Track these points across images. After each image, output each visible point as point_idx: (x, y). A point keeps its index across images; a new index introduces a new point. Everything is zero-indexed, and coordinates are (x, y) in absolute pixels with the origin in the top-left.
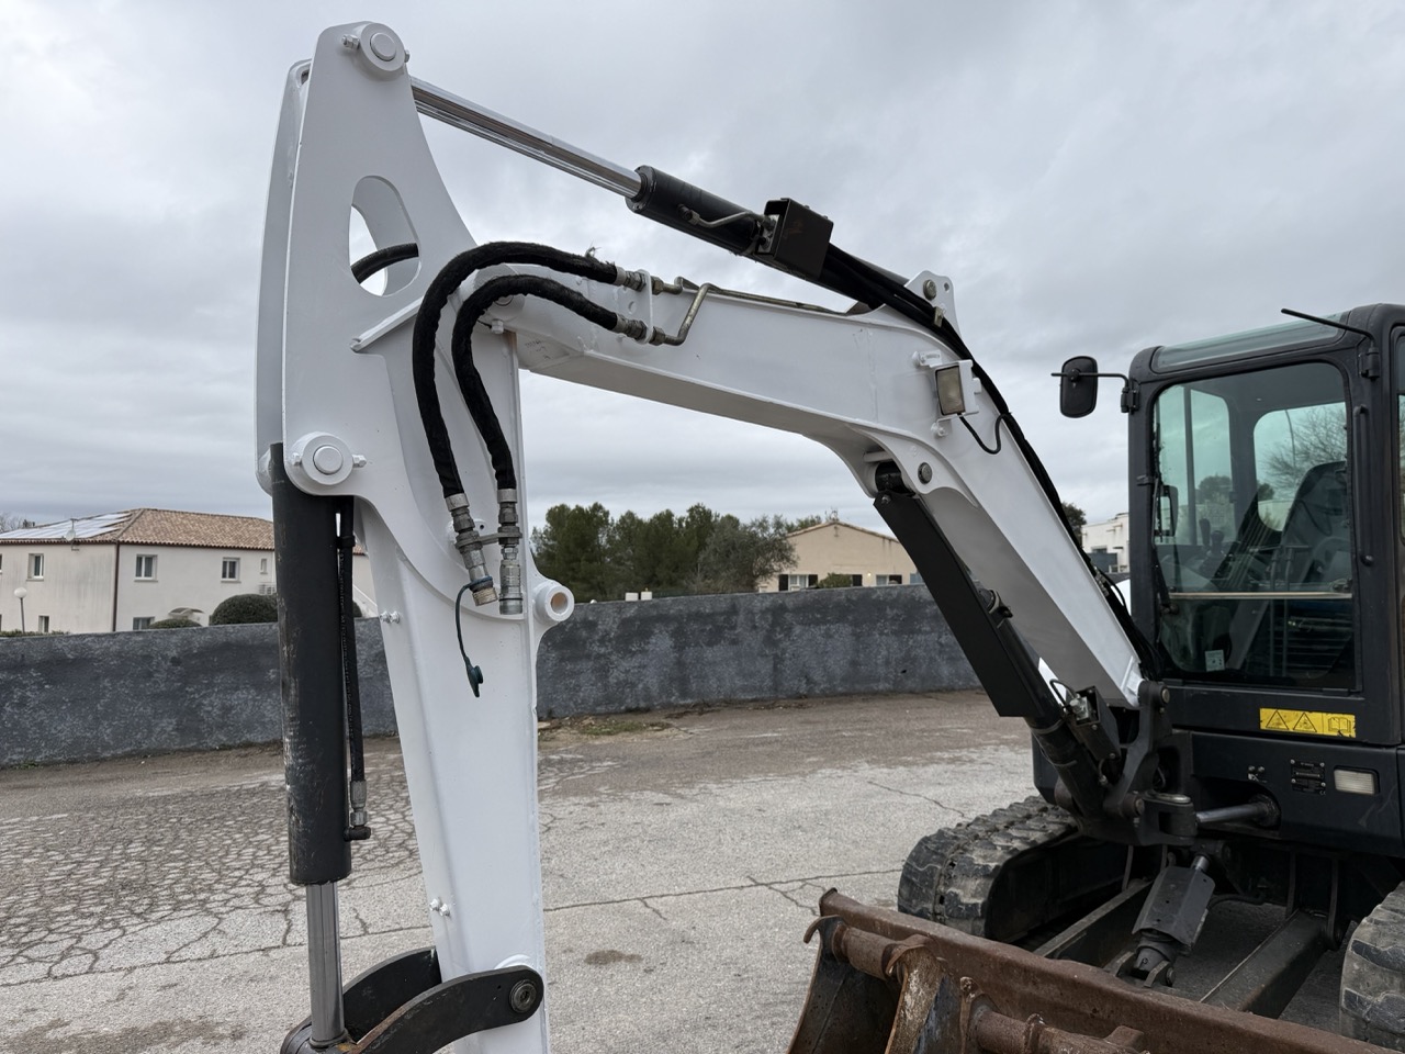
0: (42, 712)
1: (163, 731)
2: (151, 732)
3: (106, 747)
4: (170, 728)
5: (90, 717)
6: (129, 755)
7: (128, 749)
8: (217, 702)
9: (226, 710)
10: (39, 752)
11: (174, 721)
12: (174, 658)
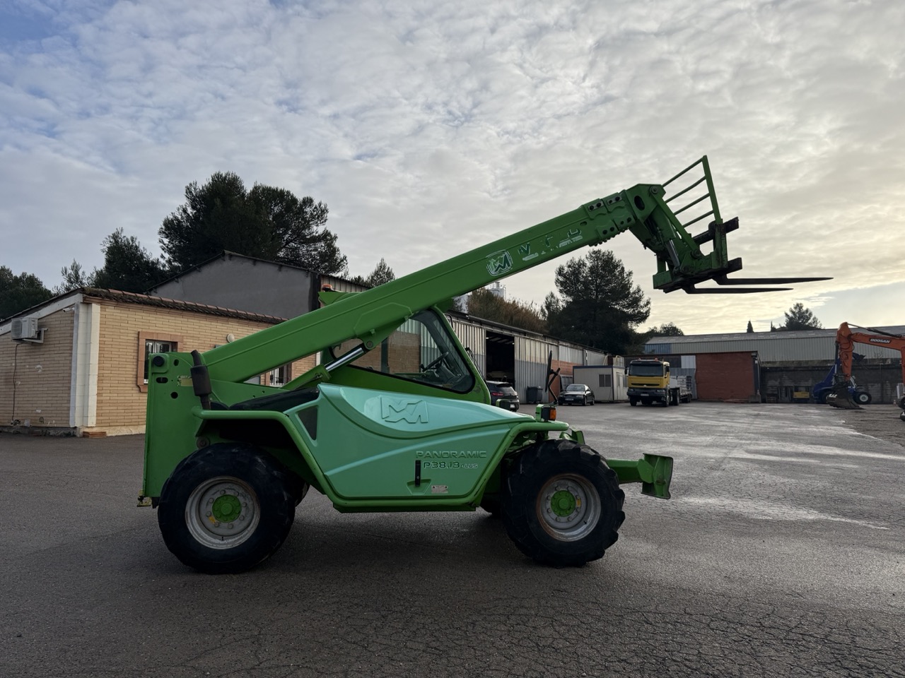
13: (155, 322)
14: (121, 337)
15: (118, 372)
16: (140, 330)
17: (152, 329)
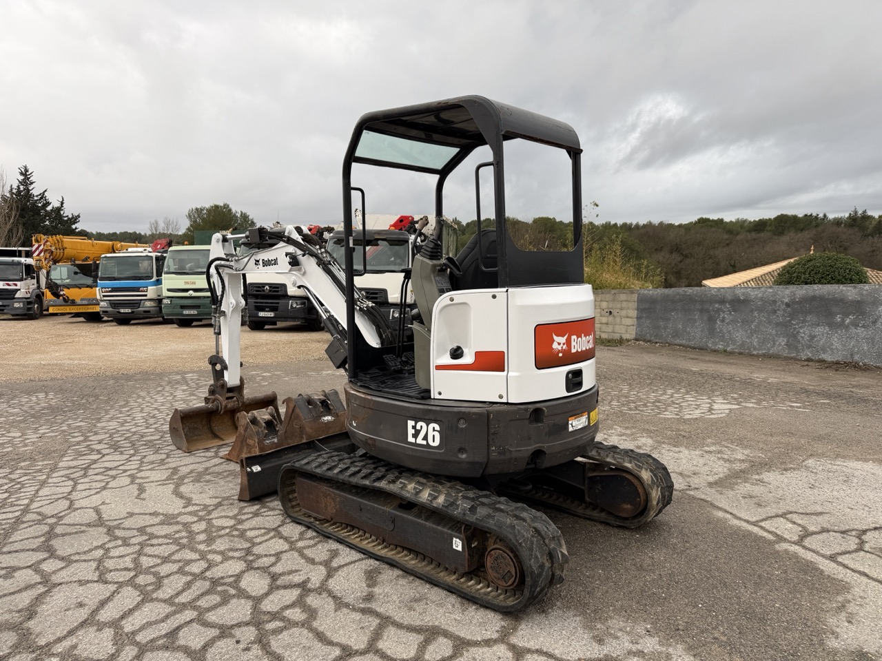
0: (730, 326)
1: (780, 345)
2: (774, 344)
3: (755, 349)
4: (783, 344)
5: (749, 331)
6: (764, 356)
7: (764, 351)
8: (807, 332)
9: (812, 337)
10: (729, 346)
11: (785, 340)
12: (786, 303)
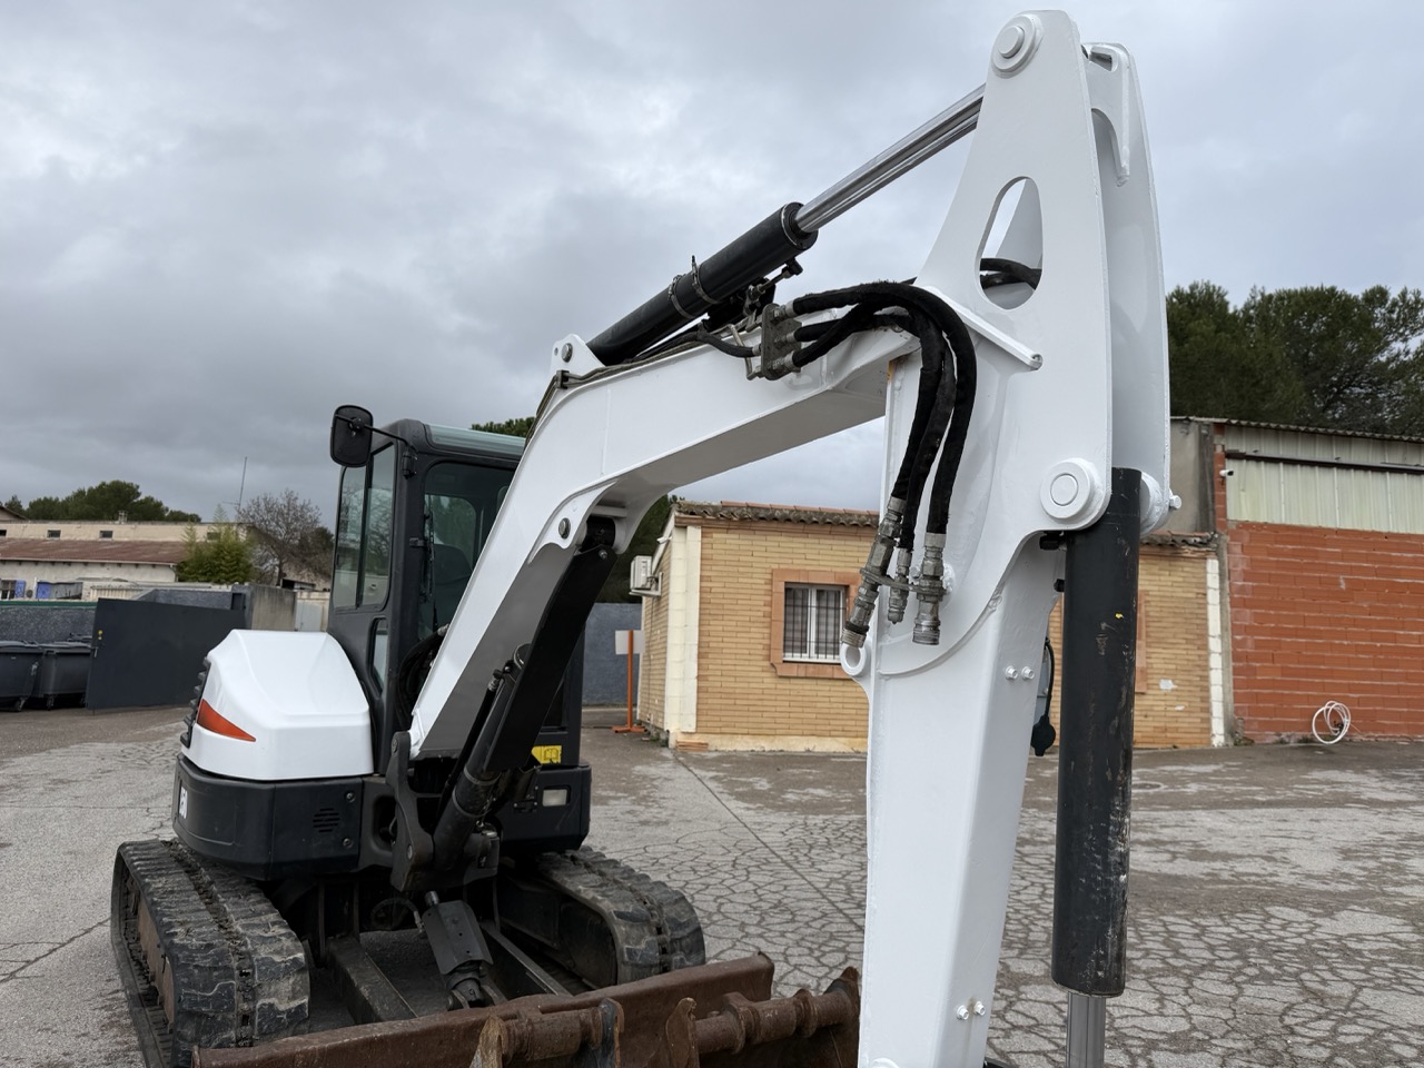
13: (803, 551)
14: (741, 580)
15: (735, 640)
16: (776, 566)
17: (798, 564)
